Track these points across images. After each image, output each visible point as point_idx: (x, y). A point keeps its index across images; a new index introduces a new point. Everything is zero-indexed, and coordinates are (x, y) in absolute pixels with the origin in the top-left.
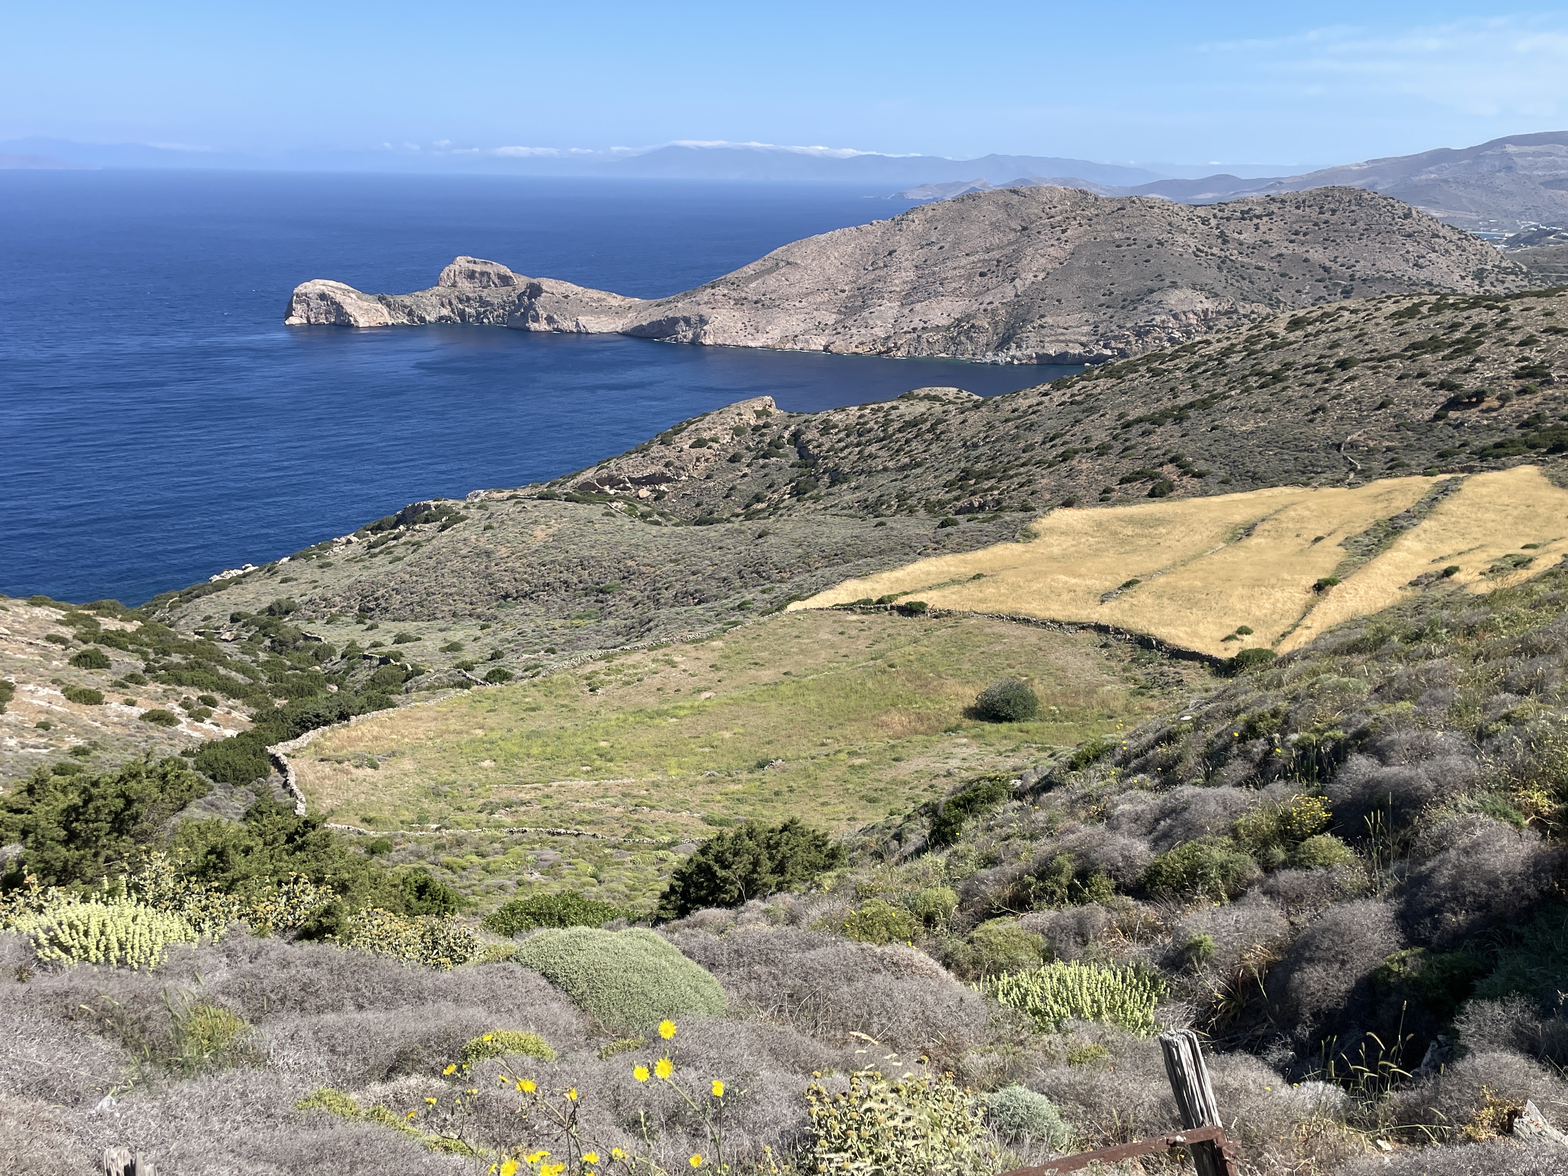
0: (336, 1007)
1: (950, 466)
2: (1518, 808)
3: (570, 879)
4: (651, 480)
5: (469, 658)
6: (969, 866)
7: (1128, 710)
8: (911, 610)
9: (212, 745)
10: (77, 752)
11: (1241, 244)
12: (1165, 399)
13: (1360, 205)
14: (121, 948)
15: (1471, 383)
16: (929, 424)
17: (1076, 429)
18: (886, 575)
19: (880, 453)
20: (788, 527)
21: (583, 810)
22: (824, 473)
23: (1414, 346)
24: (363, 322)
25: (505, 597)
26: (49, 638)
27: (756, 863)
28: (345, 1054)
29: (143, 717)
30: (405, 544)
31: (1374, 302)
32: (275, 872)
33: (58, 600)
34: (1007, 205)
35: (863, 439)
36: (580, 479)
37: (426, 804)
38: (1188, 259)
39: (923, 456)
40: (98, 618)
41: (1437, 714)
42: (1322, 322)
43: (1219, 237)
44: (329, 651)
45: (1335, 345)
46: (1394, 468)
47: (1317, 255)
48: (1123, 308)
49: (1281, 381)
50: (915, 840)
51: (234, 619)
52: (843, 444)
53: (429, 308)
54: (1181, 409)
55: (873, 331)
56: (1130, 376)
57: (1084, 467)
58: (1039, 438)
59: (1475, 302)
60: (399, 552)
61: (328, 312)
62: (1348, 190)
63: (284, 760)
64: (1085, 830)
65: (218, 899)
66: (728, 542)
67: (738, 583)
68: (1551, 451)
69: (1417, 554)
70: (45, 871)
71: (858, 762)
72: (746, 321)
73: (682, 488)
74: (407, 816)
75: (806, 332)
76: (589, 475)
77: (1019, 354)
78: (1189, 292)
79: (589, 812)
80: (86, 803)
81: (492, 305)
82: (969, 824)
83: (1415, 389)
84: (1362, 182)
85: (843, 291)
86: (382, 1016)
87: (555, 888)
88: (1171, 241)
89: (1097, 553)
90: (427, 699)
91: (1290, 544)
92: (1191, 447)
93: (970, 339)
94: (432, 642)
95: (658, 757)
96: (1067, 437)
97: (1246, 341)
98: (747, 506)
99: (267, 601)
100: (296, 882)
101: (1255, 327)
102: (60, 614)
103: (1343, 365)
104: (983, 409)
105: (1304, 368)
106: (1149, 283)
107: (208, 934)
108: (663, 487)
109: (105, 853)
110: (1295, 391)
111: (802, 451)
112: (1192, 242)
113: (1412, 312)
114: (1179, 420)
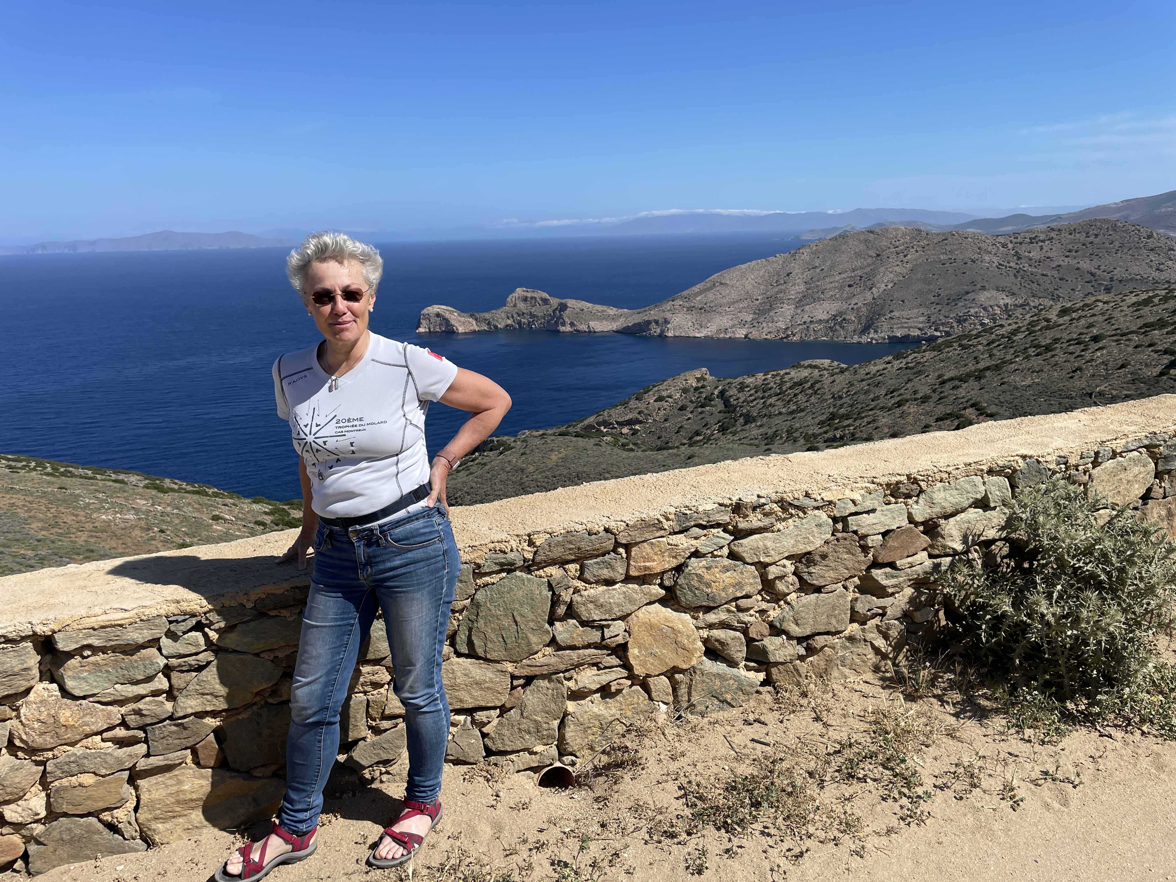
1: (823, 411)
4: (630, 423)
11: (1030, 260)
12: (971, 365)
13: (1115, 230)
16: (809, 384)
17: (908, 385)
19: (777, 403)
20: (707, 453)
22: (740, 416)
23: (1146, 325)
24: (461, 330)
30: (477, 464)
31: (1121, 296)
33: (269, 499)
34: (867, 240)
35: (766, 394)
36: (586, 422)
38: (992, 271)
39: (805, 404)
40: (290, 511)
42: (1083, 310)
43: (1015, 255)
45: (1091, 326)
47: (1085, 265)
48: (947, 304)
49: (1051, 351)
52: (752, 398)
53: (500, 320)
54: (981, 371)
55: (777, 325)
56: (947, 350)
57: (912, 410)
58: (883, 392)
60: (472, 469)
61: (441, 325)
62: (1107, 221)
72: (694, 321)
73: (649, 427)
75: (733, 326)
77: (876, 336)
78: (994, 293)
81: (537, 317)
83: (1146, 355)
84: (1118, 215)
85: (757, 300)
88: (980, 260)
92: (986, 396)
93: (843, 327)
96: (902, 391)
97: (1029, 324)
98: (690, 438)
101: (1035, 315)
103: (1096, 339)
104: (846, 373)
105: (1068, 342)
106: (966, 287)
108: (637, 427)
110: (1061, 358)
111: (726, 402)
112: (995, 260)
113: (1147, 302)
114: (978, 378)
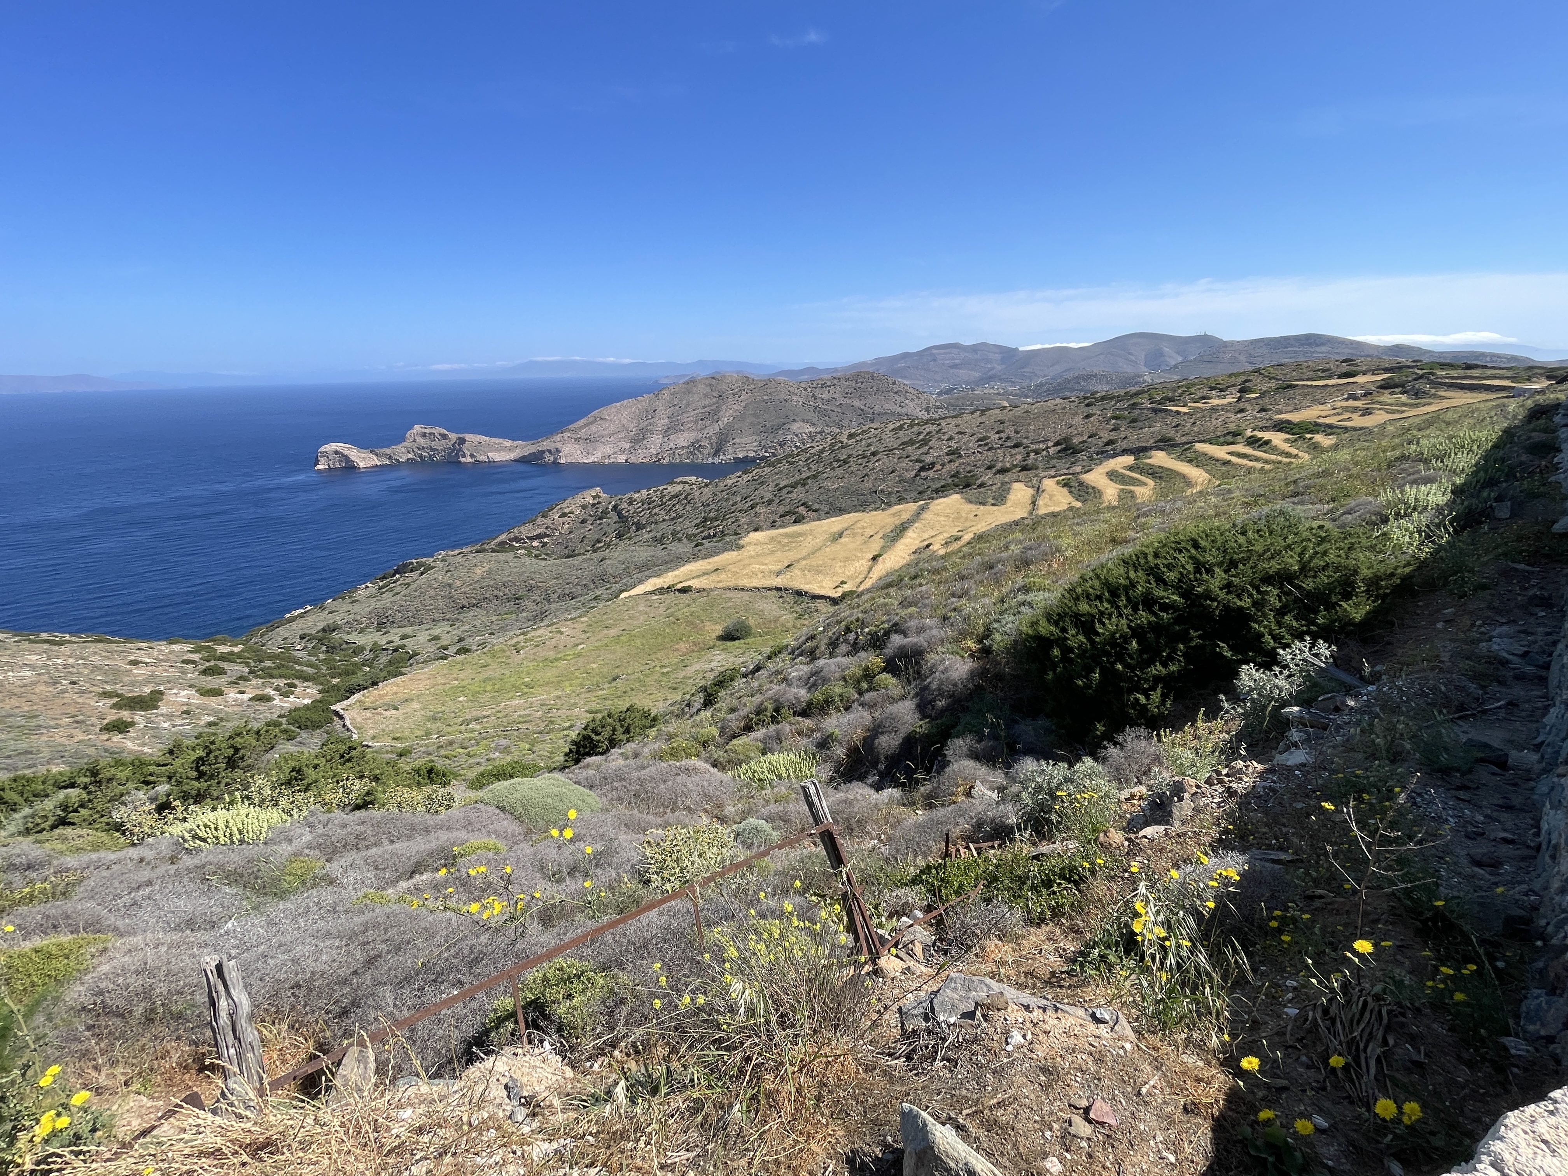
0: (376, 844)
1: (697, 516)
2: (963, 649)
3: (517, 753)
4: (539, 537)
5: (445, 643)
6: (722, 715)
7: (794, 627)
8: (684, 590)
9: (296, 709)
10: (210, 724)
11: (823, 400)
12: (796, 476)
13: (873, 379)
14: (241, 833)
15: (928, 459)
16: (684, 496)
17: (756, 493)
18: (670, 574)
19: (660, 512)
20: (616, 555)
21: (520, 716)
22: (632, 525)
23: (903, 444)
24: (362, 465)
25: (462, 608)
26: (184, 662)
27: (614, 730)
28: (384, 869)
29: (251, 699)
30: (400, 585)
31: (884, 424)
32: (334, 776)
33: (185, 638)
34: (710, 385)
35: (651, 506)
36: (499, 540)
37: (429, 724)
38: (799, 408)
39: (683, 512)
40: (215, 647)
41: (927, 611)
42: (862, 435)
43: (812, 396)
44: (362, 649)
45: (869, 445)
46: (901, 500)
47: (857, 403)
48: (771, 433)
49: (847, 463)
50: (697, 705)
51: (302, 637)
52: (641, 509)
53: (401, 455)
54: (804, 480)
55: (650, 451)
56: (779, 465)
57: (762, 511)
58: (739, 499)
59: (927, 422)
60: (398, 589)
61: (340, 461)
62: (868, 373)
63: (342, 712)
64: (776, 688)
65: (300, 796)
66: (585, 565)
67: (592, 586)
68: (965, 487)
69: (914, 539)
70: (185, 797)
71: (665, 670)
72: (582, 449)
73: (556, 539)
74: (419, 733)
75: (615, 453)
76: (503, 537)
77: (724, 458)
78: (801, 423)
79: (523, 716)
80: (208, 754)
81: (438, 450)
82: (722, 693)
83: (906, 463)
85: (632, 431)
86: (406, 844)
87: (509, 758)
88: (790, 400)
89: (773, 552)
90: (423, 668)
91: (860, 539)
92: (811, 497)
93: (700, 452)
94: (423, 637)
95: (559, 682)
96: (752, 497)
97: (830, 445)
98: (593, 546)
99: (321, 625)
100: (347, 779)
101: (833, 439)
102: (190, 647)
103: (874, 454)
104: (710, 486)
105: (857, 456)
106: (783, 420)
107: (296, 816)
108: (546, 540)
109: (224, 781)
110: (854, 468)
111: (620, 514)
112: (801, 400)
113: (901, 428)
114: (804, 485)
